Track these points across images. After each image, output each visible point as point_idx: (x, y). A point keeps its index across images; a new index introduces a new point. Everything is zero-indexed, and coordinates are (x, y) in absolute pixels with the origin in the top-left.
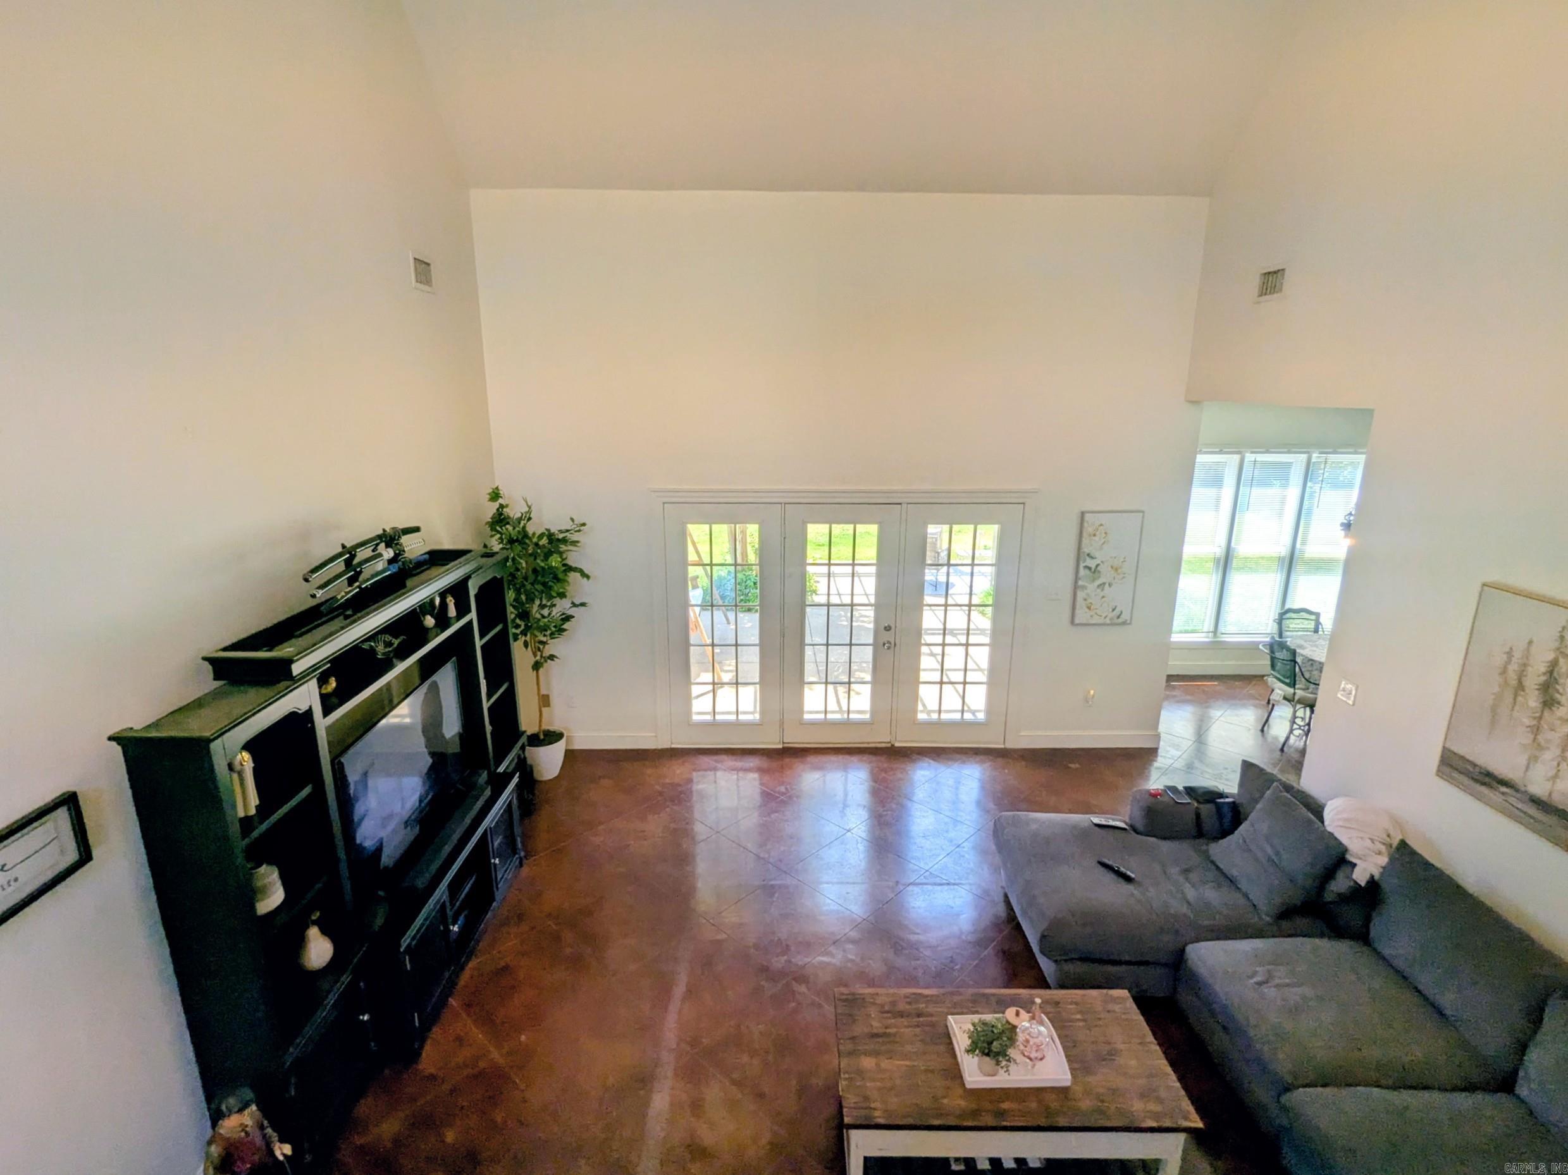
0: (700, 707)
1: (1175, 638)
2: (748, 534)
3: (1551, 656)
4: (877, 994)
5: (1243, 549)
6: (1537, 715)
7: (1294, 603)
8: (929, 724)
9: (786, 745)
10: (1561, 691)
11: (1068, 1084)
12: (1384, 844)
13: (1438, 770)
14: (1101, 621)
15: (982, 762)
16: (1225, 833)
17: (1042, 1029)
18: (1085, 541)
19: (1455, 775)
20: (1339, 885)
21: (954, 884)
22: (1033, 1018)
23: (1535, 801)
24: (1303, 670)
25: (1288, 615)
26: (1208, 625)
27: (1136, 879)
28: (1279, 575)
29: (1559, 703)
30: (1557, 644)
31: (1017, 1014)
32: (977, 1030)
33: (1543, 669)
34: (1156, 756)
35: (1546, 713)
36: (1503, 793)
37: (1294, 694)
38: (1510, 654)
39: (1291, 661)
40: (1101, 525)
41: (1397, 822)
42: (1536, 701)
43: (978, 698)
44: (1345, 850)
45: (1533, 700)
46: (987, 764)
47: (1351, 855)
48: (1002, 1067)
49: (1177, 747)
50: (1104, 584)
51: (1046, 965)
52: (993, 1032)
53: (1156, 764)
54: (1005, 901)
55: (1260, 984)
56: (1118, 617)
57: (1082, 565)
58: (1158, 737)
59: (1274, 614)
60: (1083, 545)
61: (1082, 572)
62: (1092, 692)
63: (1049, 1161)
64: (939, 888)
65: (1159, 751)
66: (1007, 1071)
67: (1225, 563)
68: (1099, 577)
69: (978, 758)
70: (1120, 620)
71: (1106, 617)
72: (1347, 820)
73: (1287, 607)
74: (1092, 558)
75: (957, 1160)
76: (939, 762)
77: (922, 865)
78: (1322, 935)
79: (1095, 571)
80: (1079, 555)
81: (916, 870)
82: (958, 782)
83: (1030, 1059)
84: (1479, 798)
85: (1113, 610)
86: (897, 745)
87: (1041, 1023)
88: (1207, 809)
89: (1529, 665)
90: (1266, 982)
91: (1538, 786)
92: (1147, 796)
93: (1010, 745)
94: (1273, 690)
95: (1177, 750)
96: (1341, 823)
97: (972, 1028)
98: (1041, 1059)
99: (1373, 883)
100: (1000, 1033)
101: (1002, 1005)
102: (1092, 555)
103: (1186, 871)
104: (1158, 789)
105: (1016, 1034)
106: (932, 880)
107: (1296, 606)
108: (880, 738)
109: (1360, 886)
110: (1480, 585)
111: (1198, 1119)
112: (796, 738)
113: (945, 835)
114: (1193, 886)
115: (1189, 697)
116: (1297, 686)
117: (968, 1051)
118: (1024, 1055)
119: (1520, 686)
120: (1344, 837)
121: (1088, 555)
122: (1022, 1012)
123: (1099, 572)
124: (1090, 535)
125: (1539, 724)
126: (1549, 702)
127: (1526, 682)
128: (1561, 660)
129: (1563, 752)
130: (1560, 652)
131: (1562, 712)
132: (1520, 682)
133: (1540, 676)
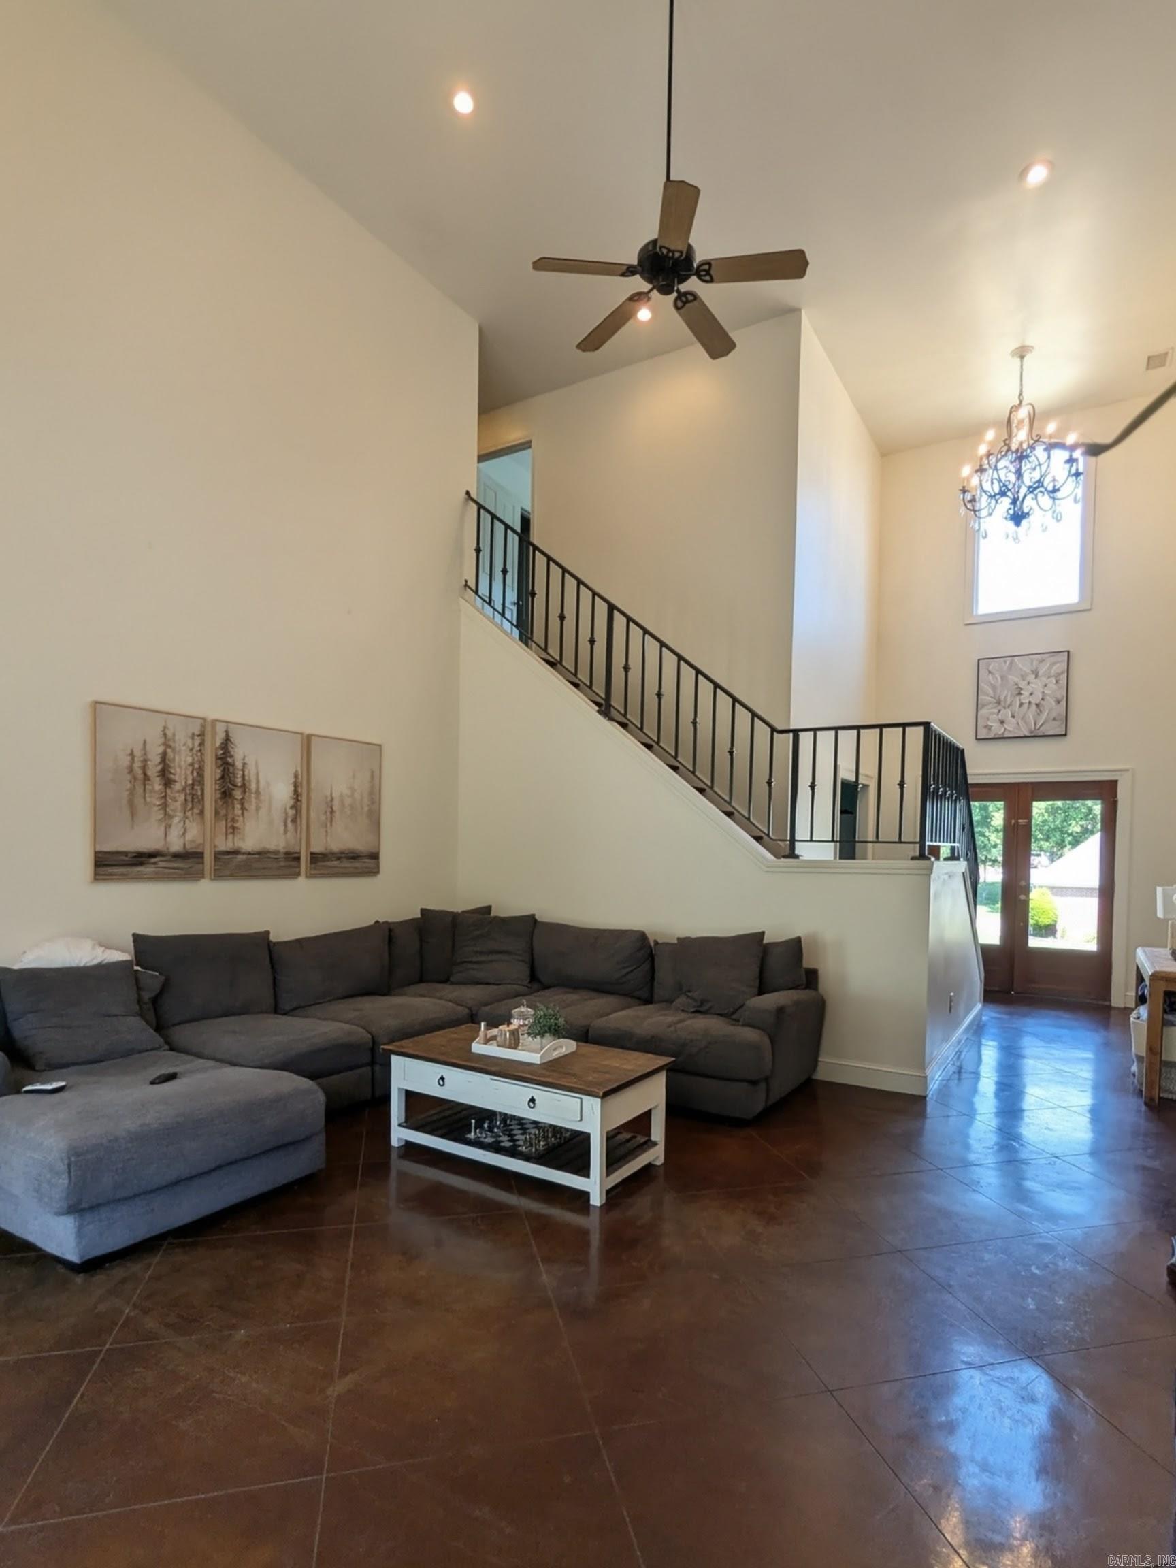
3: (161, 749)
6: (163, 794)
10: (173, 771)
19: (110, 870)
23: (177, 856)
29: (175, 781)
33: (158, 760)
35: (168, 791)
36: (155, 863)
38: (132, 754)
42: (160, 785)
45: (157, 785)
89: (149, 760)
91: (176, 846)
110: (89, 702)
119: (146, 778)
125: (166, 800)
126: (168, 782)
127: (149, 773)
128: (169, 751)
129: (185, 813)
130: (167, 745)
131: (178, 787)
132: (145, 774)
133: (157, 766)
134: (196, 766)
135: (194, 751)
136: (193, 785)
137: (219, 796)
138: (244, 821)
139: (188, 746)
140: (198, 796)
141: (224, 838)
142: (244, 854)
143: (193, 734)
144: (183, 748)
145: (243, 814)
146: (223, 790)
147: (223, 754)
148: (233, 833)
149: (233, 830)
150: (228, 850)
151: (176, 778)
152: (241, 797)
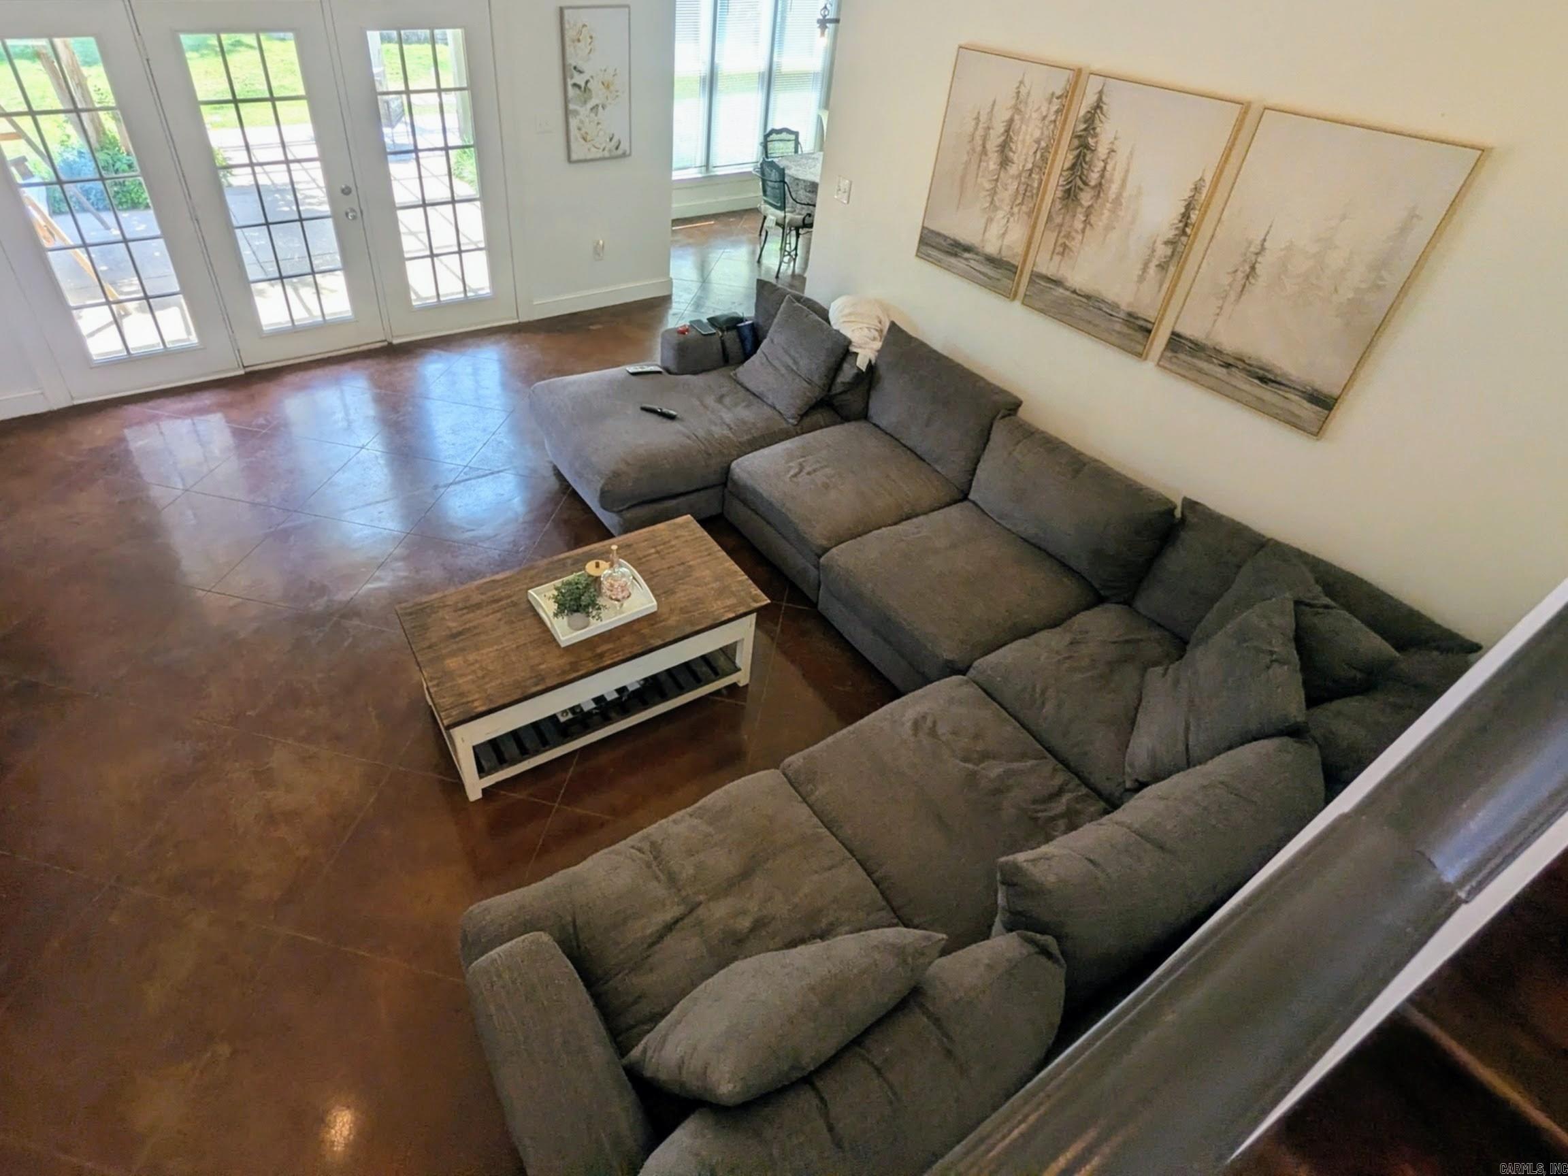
0: (103, 345)
1: (676, 175)
3: (1007, 115)
4: (445, 596)
5: (725, 65)
6: (996, 177)
7: (775, 124)
8: (426, 309)
9: (248, 370)
10: (1014, 148)
11: (655, 609)
12: (877, 330)
13: (918, 250)
14: (599, 155)
15: (498, 342)
16: (747, 356)
17: (623, 570)
18: (570, 50)
20: (847, 374)
21: (499, 472)
22: (612, 566)
23: (992, 261)
24: (791, 190)
25: (769, 139)
26: (700, 159)
27: (679, 416)
28: (760, 94)
29: (1013, 162)
30: (1013, 102)
31: (597, 566)
32: (561, 592)
33: (1002, 130)
34: (671, 303)
35: (1002, 175)
36: (966, 259)
37: (785, 217)
38: (977, 119)
39: (780, 181)
40: (584, 26)
41: (886, 309)
42: (995, 164)
43: (479, 277)
44: (850, 342)
45: (992, 163)
46: (504, 344)
47: (856, 347)
48: (593, 617)
49: (687, 290)
50: (597, 105)
51: (608, 519)
52: (578, 588)
53: (671, 312)
54: (555, 474)
55: (795, 475)
56: (617, 148)
57: (570, 82)
58: (670, 283)
59: (758, 138)
60: (568, 55)
61: (572, 92)
62: (601, 242)
63: (646, 680)
64: (484, 479)
65: (673, 297)
66: (600, 618)
67: (711, 82)
68: (591, 98)
69: (493, 338)
70: (620, 152)
71: (604, 150)
72: (850, 314)
73: (769, 129)
74: (580, 72)
75: (564, 712)
76: (450, 351)
77: (458, 462)
78: (834, 424)
79: (585, 88)
80: (567, 70)
81: (454, 469)
82: (476, 372)
83: (618, 600)
84: (948, 268)
85: (611, 140)
86: (396, 341)
87: (621, 566)
88: (731, 336)
89: (993, 129)
90: (801, 471)
91: (991, 249)
92: (676, 335)
93: (525, 318)
94: (765, 218)
95: (689, 293)
96: (845, 319)
97: (556, 593)
98: (628, 597)
99: (871, 367)
100: (585, 588)
101: (580, 563)
102: (579, 68)
103: (720, 399)
104: (685, 326)
105: (600, 583)
106: (475, 474)
107: (777, 127)
108: (373, 337)
109: (862, 371)
110: (957, 46)
111: (766, 598)
112: (261, 357)
113: (476, 425)
114: (729, 409)
115: (691, 241)
116: (787, 210)
117: (556, 615)
118: (611, 599)
119: (984, 151)
120: (847, 332)
121: (575, 68)
122: (601, 562)
123: (590, 90)
124: (573, 41)
125: (996, 186)
126: (1005, 162)
127: (988, 146)
128: (1017, 117)
129: (1012, 208)
130: (1016, 109)
131: (1013, 170)
132: (984, 147)
133: (999, 137)
134: (1043, 144)
135: (1046, 122)
136: (1031, 171)
137: (1059, 194)
138: (1082, 242)
139: (1041, 113)
140: (1032, 187)
141: (1049, 257)
142: (1067, 289)
143: (1053, 94)
144: (1035, 115)
145: (1083, 231)
146: (1068, 187)
147: (1085, 130)
148: (1062, 254)
149: (1064, 250)
150: (1049, 276)
151: (1015, 157)
152: (1090, 203)
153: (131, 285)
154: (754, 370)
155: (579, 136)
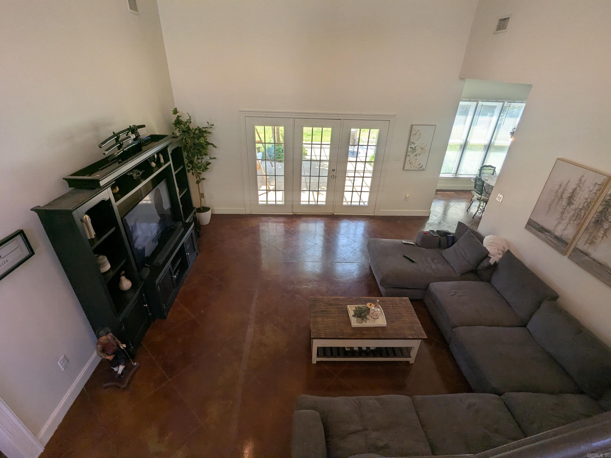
0: (262, 199)
1: (441, 175)
2: (280, 130)
3: (574, 187)
4: (323, 298)
5: (472, 141)
6: (565, 208)
7: (487, 163)
8: (347, 206)
9: (294, 214)
10: (575, 199)
11: (385, 326)
12: (502, 251)
13: (526, 226)
14: (414, 169)
15: (365, 220)
16: (448, 247)
17: (378, 309)
18: (412, 137)
19: (531, 228)
20: (484, 264)
21: (352, 262)
22: (376, 306)
23: (556, 238)
24: (486, 188)
25: (484, 168)
26: (454, 171)
27: (416, 262)
28: (483, 152)
29: (573, 204)
30: (578, 182)
31: (371, 305)
32: (357, 310)
33: (571, 191)
34: (428, 219)
35: (568, 207)
36: (545, 235)
37: (481, 197)
38: (561, 185)
39: (482, 185)
40: (419, 130)
41: (508, 243)
42: (565, 203)
43: (365, 197)
44: (488, 253)
45: (564, 203)
46: (367, 221)
47: (491, 255)
48: (364, 321)
49: (436, 216)
50: (417, 154)
51: (382, 289)
52: (362, 310)
53: (428, 222)
54: (370, 268)
55: (452, 295)
56: (421, 168)
57: (410, 146)
58: (430, 212)
59: (479, 168)
60: (411, 138)
61: (409, 149)
62: (408, 196)
63: (377, 348)
64: (347, 263)
65: (430, 217)
66: (366, 322)
67: (464, 147)
68: (416, 151)
69: (364, 219)
70: (421, 169)
71: (416, 167)
72: (491, 243)
73: (484, 165)
74: (414, 144)
75: (348, 348)
76: (350, 220)
77: (341, 256)
78: (475, 280)
79: (414, 149)
80: (409, 142)
81: (339, 258)
82: (356, 227)
83: (374, 319)
84: (538, 236)
85: (419, 165)
86: (335, 214)
87: (379, 308)
88: (444, 239)
89: (566, 190)
90: (455, 295)
91: (558, 233)
92: (423, 233)
93: (377, 214)
94: (474, 196)
95: (436, 217)
96: (489, 244)
97: (355, 309)
98: (377, 319)
99: (496, 264)
100: (364, 311)
101: (366, 302)
102: (414, 142)
103: (433, 260)
104: (427, 231)
105: (370, 311)
106: (345, 261)
107: (487, 165)
108: (329, 211)
109: (491, 264)
110: (556, 159)
111: (426, 336)
112: (298, 211)
113: (350, 246)
114: (435, 264)
115: (443, 198)
116: (482, 195)
117: (353, 316)
118: (372, 317)
119: (562, 197)
120: (489, 249)
121: (412, 143)
122: (372, 304)
123: (416, 149)
124: (414, 135)
125: (564, 211)
126: (570, 203)
127: (564, 196)
128: (578, 188)
129: (570, 221)
130: (578, 185)
131: (573, 207)
132: (562, 196)
133: (569, 194)
134: (589, 200)
135: (592, 192)
136: (581, 209)
137: (593, 220)
138: (601, 241)
139: (590, 189)
140: (581, 215)
141: (584, 243)
142: (591, 258)
143: (596, 183)
144: (586, 189)
145: (603, 237)
146: (598, 219)
147: (609, 199)
148: (590, 244)
149: (592, 243)
150: (582, 250)
151: (575, 203)
152: (607, 228)
153: (273, 183)
154: (448, 253)
155: (408, 163)
